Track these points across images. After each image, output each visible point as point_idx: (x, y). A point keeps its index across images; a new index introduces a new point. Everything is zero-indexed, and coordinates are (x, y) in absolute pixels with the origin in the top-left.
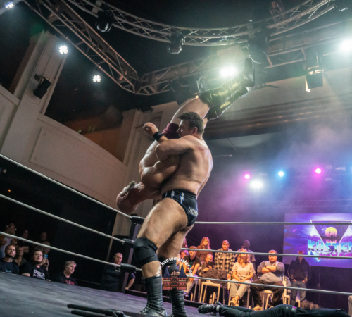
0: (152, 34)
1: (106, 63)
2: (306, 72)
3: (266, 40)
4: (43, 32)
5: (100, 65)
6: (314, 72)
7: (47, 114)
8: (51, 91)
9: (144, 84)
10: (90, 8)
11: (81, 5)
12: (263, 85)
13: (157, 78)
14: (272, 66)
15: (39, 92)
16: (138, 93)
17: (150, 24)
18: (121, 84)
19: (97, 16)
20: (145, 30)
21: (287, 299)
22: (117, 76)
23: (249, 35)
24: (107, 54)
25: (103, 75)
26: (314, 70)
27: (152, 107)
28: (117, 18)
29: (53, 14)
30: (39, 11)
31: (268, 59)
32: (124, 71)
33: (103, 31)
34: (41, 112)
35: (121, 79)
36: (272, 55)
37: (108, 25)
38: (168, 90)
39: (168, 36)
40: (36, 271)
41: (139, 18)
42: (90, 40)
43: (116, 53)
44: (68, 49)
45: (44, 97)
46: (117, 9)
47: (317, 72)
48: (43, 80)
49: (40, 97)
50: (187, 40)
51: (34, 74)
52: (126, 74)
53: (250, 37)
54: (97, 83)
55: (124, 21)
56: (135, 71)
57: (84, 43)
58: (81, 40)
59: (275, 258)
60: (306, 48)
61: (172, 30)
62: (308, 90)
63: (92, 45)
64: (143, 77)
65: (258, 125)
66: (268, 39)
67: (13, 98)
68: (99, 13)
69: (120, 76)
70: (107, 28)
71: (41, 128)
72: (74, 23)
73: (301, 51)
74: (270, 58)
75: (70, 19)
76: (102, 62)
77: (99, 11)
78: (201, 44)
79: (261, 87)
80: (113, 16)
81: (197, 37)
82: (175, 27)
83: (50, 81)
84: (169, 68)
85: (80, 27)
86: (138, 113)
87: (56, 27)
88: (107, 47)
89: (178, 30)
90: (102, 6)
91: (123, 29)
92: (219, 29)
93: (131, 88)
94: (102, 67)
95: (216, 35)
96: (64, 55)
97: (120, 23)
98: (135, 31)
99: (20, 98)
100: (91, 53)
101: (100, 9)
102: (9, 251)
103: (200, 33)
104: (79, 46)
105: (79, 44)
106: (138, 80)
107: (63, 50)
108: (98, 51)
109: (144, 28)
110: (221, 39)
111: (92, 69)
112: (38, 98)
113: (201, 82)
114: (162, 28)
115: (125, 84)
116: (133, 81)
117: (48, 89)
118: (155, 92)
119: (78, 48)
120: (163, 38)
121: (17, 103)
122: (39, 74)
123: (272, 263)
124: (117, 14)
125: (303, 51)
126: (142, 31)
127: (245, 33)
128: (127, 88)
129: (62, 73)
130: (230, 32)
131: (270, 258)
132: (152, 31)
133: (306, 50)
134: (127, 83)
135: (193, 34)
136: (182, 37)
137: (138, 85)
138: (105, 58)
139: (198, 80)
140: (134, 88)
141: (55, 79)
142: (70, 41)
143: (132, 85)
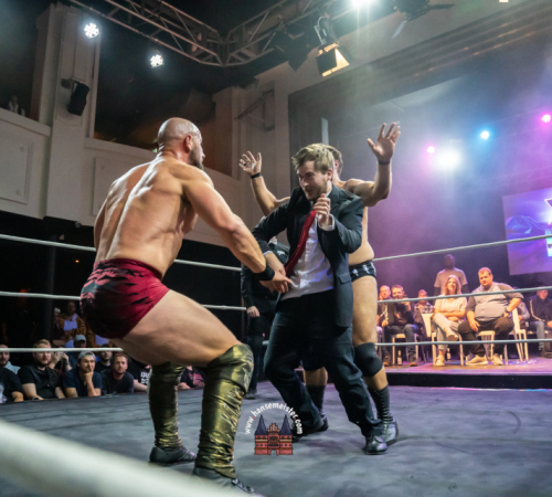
1: (164, 32)
5: (155, 37)
7: (97, 137)
8: (92, 100)
9: (233, 47)
13: (253, 32)
15: (75, 106)
16: (228, 65)
18: (197, 57)
21: (522, 335)
22: (187, 47)
24: (161, 14)
25: (166, 53)
27: (256, 77)
32: (197, 34)
34: (88, 136)
35: (194, 49)
38: (272, 49)
43: (176, 9)
44: (99, 27)
45: (85, 111)
48: (76, 85)
49: (79, 113)
51: (59, 81)
52: (200, 38)
54: (159, 68)
56: (214, 31)
57: (121, 11)
58: (115, 7)
59: (490, 279)
63: (133, 10)
64: (229, 36)
65: (431, 69)
67: (40, 127)
69: (190, 46)
71: (95, 160)
76: (157, 32)
83: (87, 83)
84: (267, 12)
86: (236, 92)
88: (160, 3)
93: (214, 60)
94: (159, 39)
96: (95, 38)
99: (50, 124)
100: (136, 21)
104: (114, 16)
105: (113, 12)
106: (221, 42)
107: (91, 30)
108: (146, 15)
111: (144, 47)
112: (77, 116)
113: (322, 26)
115: (203, 55)
116: (215, 51)
117: (88, 98)
118: (253, 56)
119: (114, 20)
121: (47, 133)
122: (66, 77)
128: (207, 61)
134: (206, 54)
137: (222, 52)
138: (160, 23)
139: (315, 23)
140: (219, 59)
141: (93, 77)
142: (99, 13)
143: (215, 54)
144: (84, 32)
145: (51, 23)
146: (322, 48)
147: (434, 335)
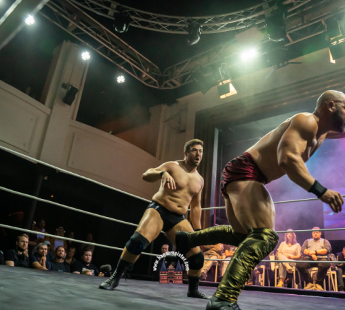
0: (169, 28)
1: (128, 63)
2: (328, 44)
3: (284, 16)
4: (65, 42)
5: (122, 65)
6: (338, 42)
7: (78, 119)
8: (78, 97)
9: (167, 78)
10: (106, 12)
11: (97, 10)
12: (285, 63)
13: (179, 71)
14: (292, 42)
15: (68, 100)
16: (163, 88)
17: (166, 18)
18: (146, 81)
19: (114, 19)
20: (162, 25)
22: (139, 74)
23: (266, 14)
24: (127, 54)
25: (127, 76)
26: (337, 40)
27: (177, 100)
28: (133, 17)
29: (72, 23)
30: (58, 22)
31: (288, 36)
32: (146, 68)
33: (121, 32)
34: (72, 118)
35: (144, 76)
36: (291, 32)
37: (125, 25)
38: (192, 81)
39: (185, 28)
40: (84, 269)
41: (155, 14)
42: (110, 43)
43: (136, 52)
44: (90, 54)
45: (73, 104)
46: (132, 9)
47: (341, 41)
48: (70, 87)
49: (70, 104)
50: (205, 28)
52: (148, 70)
53: (267, 16)
54: (121, 84)
55: (141, 19)
56: (157, 67)
57: (105, 47)
58: (102, 45)
59: (319, 234)
60: (326, 18)
61: (188, 21)
62: (333, 61)
63: (112, 48)
64: (165, 72)
65: (285, 104)
66: (286, 16)
67: (45, 108)
68: (115, 15)
69: (142, 73)
70: (124, 28)
71: (74, 134)
72: (92, 29)
73: (320, 23)
74: (290, 34)
75: (88, 25)
76: (124, 63)
77: (115, 13)
78: (218, 31)
79: (284, 65)
80: (129, 16)
81: (213, 25)
82: (190, 18)
83: (77, 87)
84: (190, 60)
85: (98, 31)
86: (164, 107)
87: (76, 35)
88: (127, 47)
89: (194, 20)
90: (118, 8)
91: (140, 27)
92: (235, 13)
93: (155, 84)
94: (124, 67)
95: (232, 19)
96: (87, 61)
97: (136, 22)
98: (152, 27)
99: (51, 108)
100: (112, 55)
101: (116, 11)
102: (59, 252)
103: (216, 20)
104: (101, 50)
105: (101, 47)
106: (160, 75)
107: (86, 56)
108: (118, 52)
109: (160, 23)
110: (238, 22)
111: (115, 71)
112: (68, 106)
113: (223, 68)
114: (177, 20)
115: (148, 81)
116: (156, 77)
117: (76, 96)
118: (178, 84)
119: (101, 53)
120: (181, 30)
121: (49, 113)
122: (66, 83)
123: (316, 240)
124: (133, 13)
125: (323, 22)
126: (158, 27)
127: (261, 13)
128: (151, 84)
129: (87, 79)
130: (246, 14)
131: (313, 235)
132: (169, 24)
133: (327, 22)
134: (150, 80)
135: (210, 22)
136: (198, 26)
137: (161, 80)
138: (126, 58)
139: (220, 66)
140: (157, 84)
141: (81, 84)
142: (91, 47)
143: (156, 81)
144: (81, 56)
145: (62, 52)
146: (222, 81)
147: (277, 267)
